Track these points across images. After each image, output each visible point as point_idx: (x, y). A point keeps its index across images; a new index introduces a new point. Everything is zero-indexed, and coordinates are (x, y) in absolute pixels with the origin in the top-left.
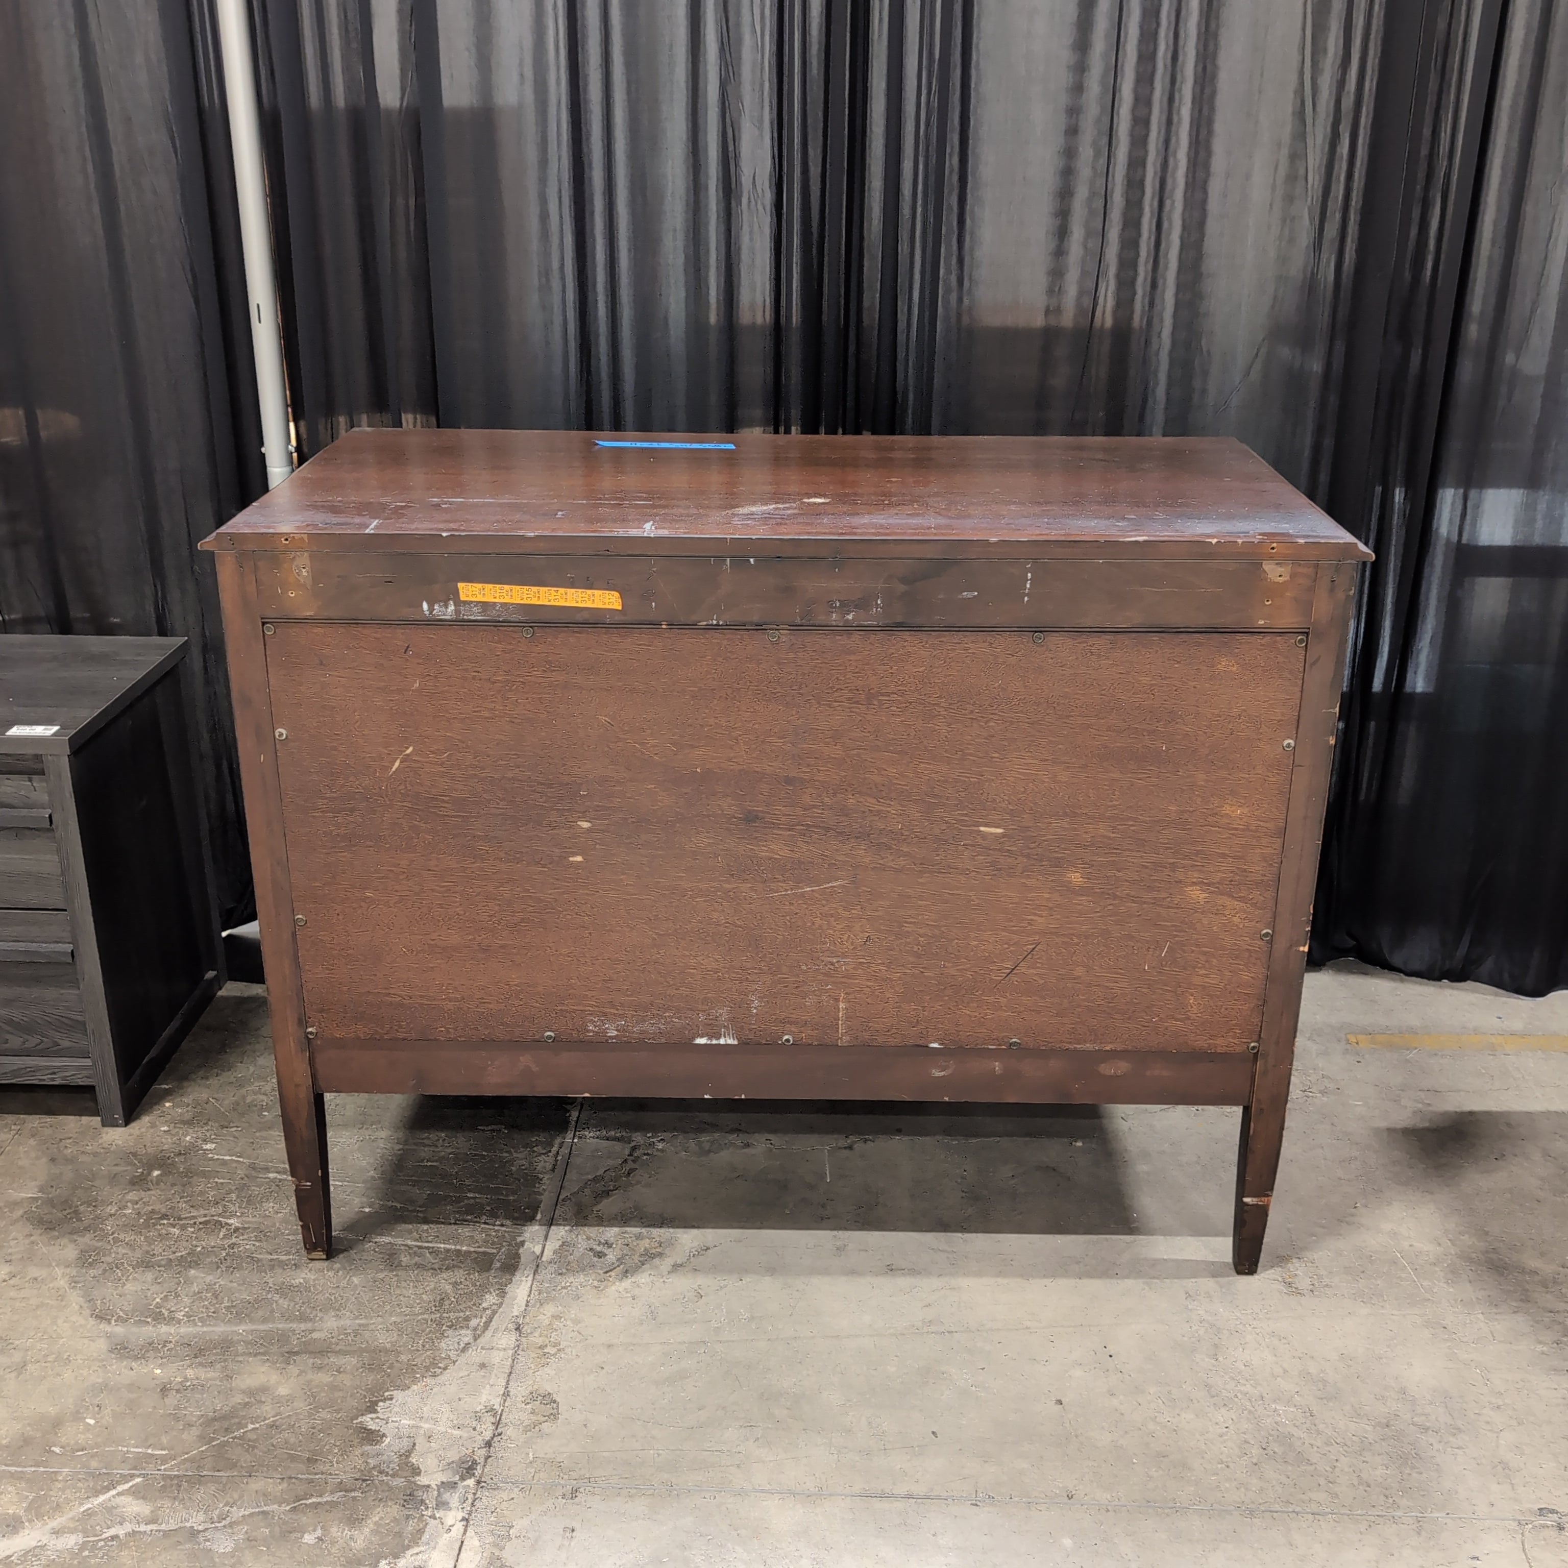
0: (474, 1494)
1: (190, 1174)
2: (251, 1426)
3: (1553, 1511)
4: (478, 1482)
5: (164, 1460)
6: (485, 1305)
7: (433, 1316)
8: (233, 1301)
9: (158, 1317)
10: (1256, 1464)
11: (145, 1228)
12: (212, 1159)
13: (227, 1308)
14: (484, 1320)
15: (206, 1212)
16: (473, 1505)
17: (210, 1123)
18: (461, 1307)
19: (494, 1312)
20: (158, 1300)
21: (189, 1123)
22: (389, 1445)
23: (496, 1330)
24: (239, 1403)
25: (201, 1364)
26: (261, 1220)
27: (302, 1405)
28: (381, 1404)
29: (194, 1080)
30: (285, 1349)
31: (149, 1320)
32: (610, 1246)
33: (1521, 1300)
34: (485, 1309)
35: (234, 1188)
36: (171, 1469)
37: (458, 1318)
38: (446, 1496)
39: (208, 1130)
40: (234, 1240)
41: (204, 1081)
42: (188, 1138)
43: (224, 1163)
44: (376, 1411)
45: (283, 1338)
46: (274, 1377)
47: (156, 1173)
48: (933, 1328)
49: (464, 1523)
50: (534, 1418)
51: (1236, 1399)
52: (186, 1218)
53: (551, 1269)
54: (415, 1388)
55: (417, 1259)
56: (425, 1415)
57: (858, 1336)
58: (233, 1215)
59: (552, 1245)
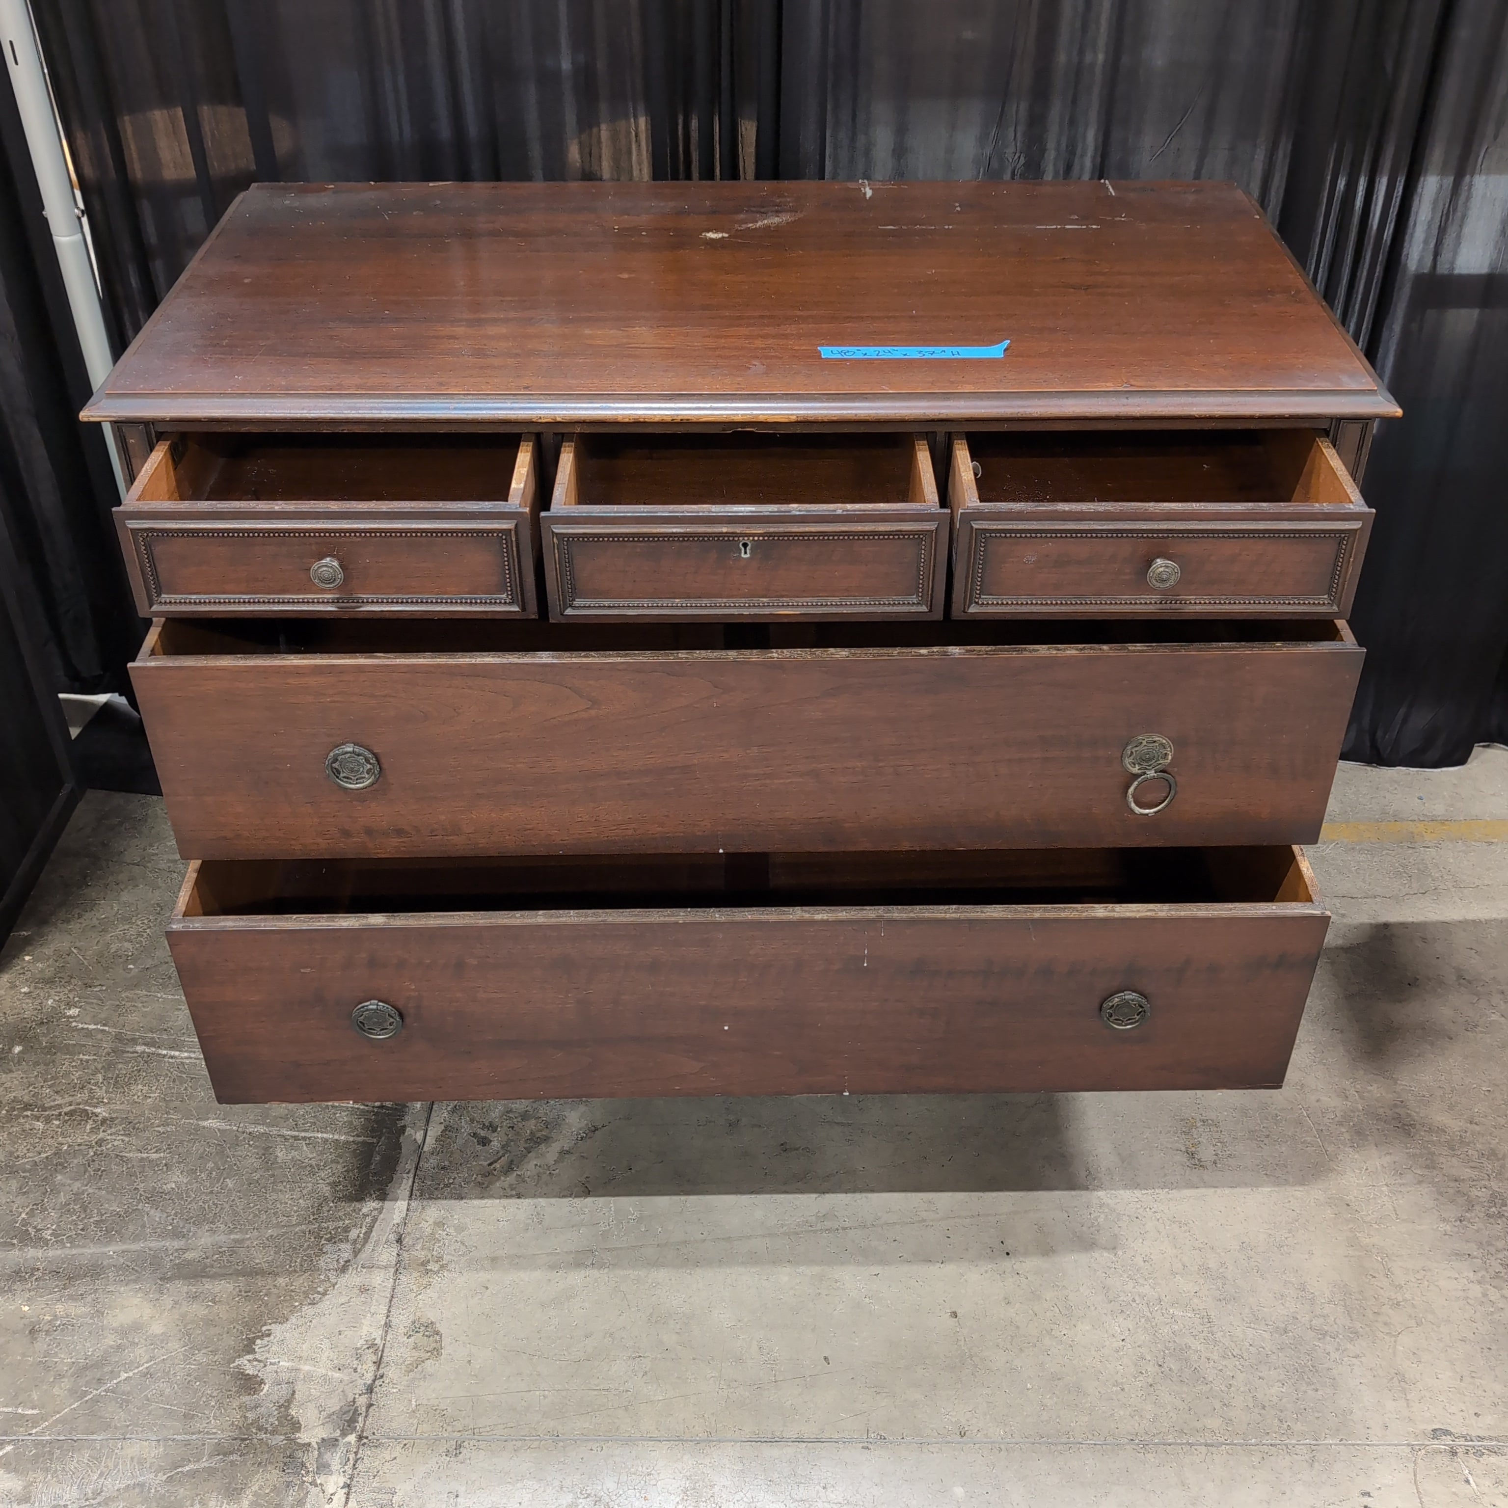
0: (356, 1453)
1: (52, 1049)
2: (124, 1375)
3: (1447, 1433)
4: (360, 1438)
5: (35, 1421)
6: (364, 1210)
7: (311, 1227)
8: (102, 1215)
9: (25, 1239)
10: (1151, 1385)
11: (7, 1122)
12: (75, 1029)
13: (97, 1223)
14: (364, 1230)
15: (71, 1099)
16: (354, 1467)
17: (72, 980)
18: (340, 1214)
19: (375, 1220)
20: (23, 1215)
21: (49, 982)
22: (267, 1395)
23: (377, 1243)
24: (111, 1347)
25: (71, 1298)
26: (128, 1108)
27: (176, 1345)
28: (258, 1342)
29: (55, 924)
30: (158, 1273)
31: (15, 1241)
32: (494, 1131)
33: (1427, 1167)
34: (365, 1216)
35: (100, 1066)
36: (42, 1433)
37: (336, 1228)
38: (327, 1457)
39: (70, 991)
40: (101, 1135)
41: (65, 925)
42: (50, 1002)
43: (89, 1034)
44: (253, 1352)
45: (155, 1260)
46: (147, 1311)
47: (17, 1049)
48: (827, 1224)
49: (345, 1490)
50: (416, 1354)
51: (1134, 1304)
52: (50, 1108)
53: (433, 1161)
54: (293, 1319)
55: (294, 1153)
56: (304, 1355)
57: (749, 1237)
58: (100, 1102)
59: (434, 1131)
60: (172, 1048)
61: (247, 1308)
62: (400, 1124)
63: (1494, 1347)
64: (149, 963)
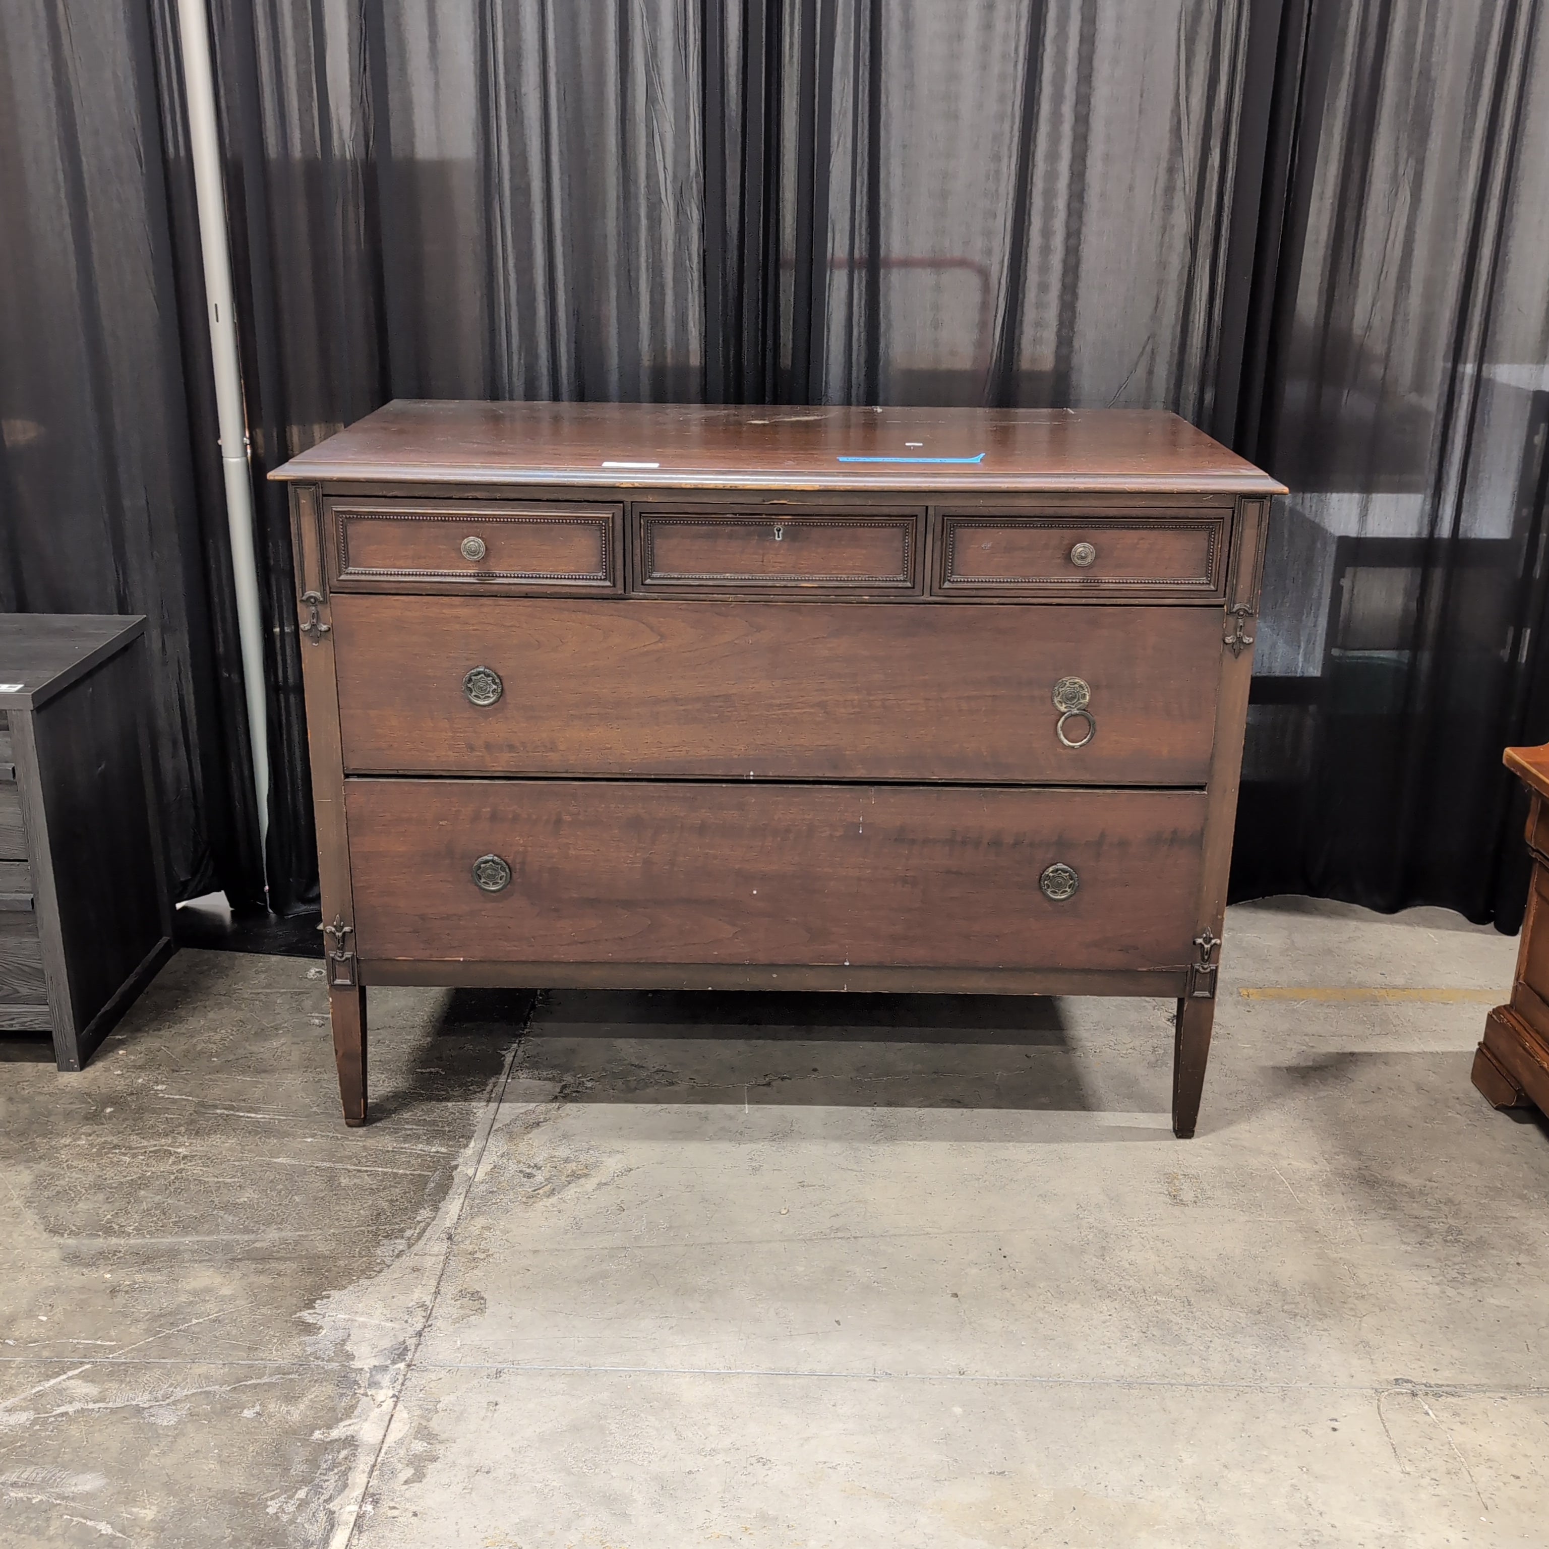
0: (405, 1375)
1: (141, 1110)
2: (194, 1321)
3: (1408, 1381)
4: (409, 1366)
5: (112, 1350)
6: (418, 1218)
7: (370, 1228)
8: (180, 1217)
9: (108, 1231)
10: (1135, 1345)
11: (97, 1157)
12: (163, 1098)
13: (175, 1223)
14: (417, 1231)
15: (156, 1142)
16: (403, 1384)
17: (161, 1068)
18: (396, 1220)
19: (428, 1224)
20: (109, 1217)
21: (141, 1068)
22: (325, 1336)
23: (429, 1239)
24: (185, 1302)
25: (149, 1270)
26: (207, 1149)
27: (243, 1303)
28: (318, 1301)
29: (147, 1032)
30: (229, 1256)
31: (100, 1233)
32: (540, 1168)
33: (1390, 1209)
34: (419, 1222)
35: (183, 1122)
36: (119, 1357)
37: (392, 1230)
38: (378, 1377)
39: (159, 1074)
40: (182, 1166)
41: (156, 1032)
42: (140, 1081)
43: (174, 1101)
44: (314, 1308)
45: (227, 1247)
46: (218, 1280)
47: (109, 1110)
48: (840, 1234)
49: (395, 1399)
50: (462, 1312)
51: (1120, 1292)
52: (136, 1148)
53: (483, 1187)
54: (351, 1288)
55: (356, 1180)
56: (359, 1310)
57: (770, 1241)
58: (181, 1145)
59: (484, 1168)
60: (249, 1112)
61: (309, 1281)
63: (1451, 1326)
64: (231, 1057)
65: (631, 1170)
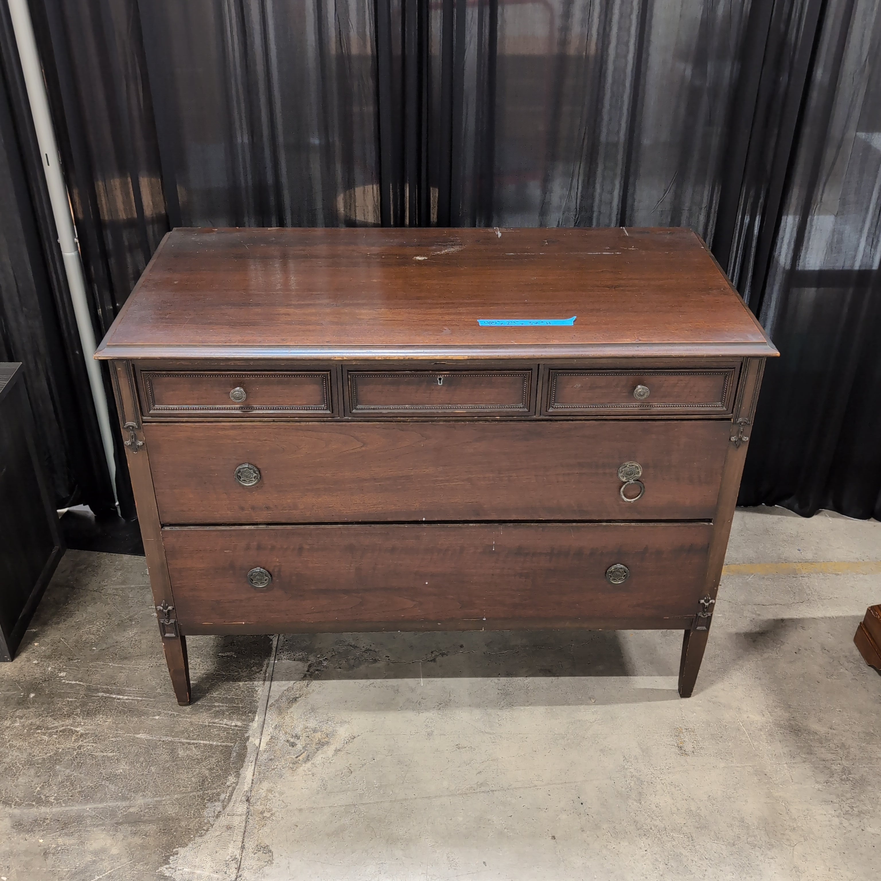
1: (52, 695)
2: (97, 878)
6: (228, 783)
7: (199, 793)
8: (82, 788)
9: (39, 802)
10: (662, 875)
11: (27, 737)
12: (64, 684)
13: (79, 792)
14: (228, 795)
15: (63, 723)
17: (62, 657)
18: (215, 786)
19: (234, 789)
20: (38, 789)
21: (49, 657)
23: (235, 802)
24: (90, 862)
25: (66, 834)
26: (95, 728)
27: (126, 860)
28: (171, 858)
29: (51, 625)
30: (114, 821)
31: (34, 803)
32: (298, 739)
33: (808, 753)
34: (228, 787)
35: (78, 704)
37: (213, 794)
39: (61, 662)
40: (80, 743)
41: (56, 626)
42: (50, 669)
43: (72, 686)
44: (168, 863)
45: (113, 813)
46: (109, 842)
47: (32, 695)
48: (483, 789)
50: (259, 863)
51: (651, 831)
52: (51, 728)
53: (265, 756)
54: (190, 845)
55: (188, 752)
56: (197, 864)
57: (440, 796)
58: (79, 725)
59: (265, 739)
60: (118, 694)
61: (164, 839)
62: (246, 735)
63: (846, 852)
64: (104, 646)
65: (355, 737)
